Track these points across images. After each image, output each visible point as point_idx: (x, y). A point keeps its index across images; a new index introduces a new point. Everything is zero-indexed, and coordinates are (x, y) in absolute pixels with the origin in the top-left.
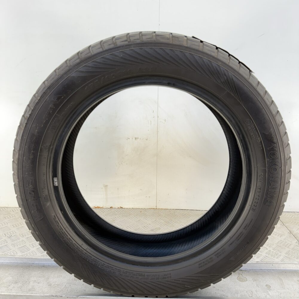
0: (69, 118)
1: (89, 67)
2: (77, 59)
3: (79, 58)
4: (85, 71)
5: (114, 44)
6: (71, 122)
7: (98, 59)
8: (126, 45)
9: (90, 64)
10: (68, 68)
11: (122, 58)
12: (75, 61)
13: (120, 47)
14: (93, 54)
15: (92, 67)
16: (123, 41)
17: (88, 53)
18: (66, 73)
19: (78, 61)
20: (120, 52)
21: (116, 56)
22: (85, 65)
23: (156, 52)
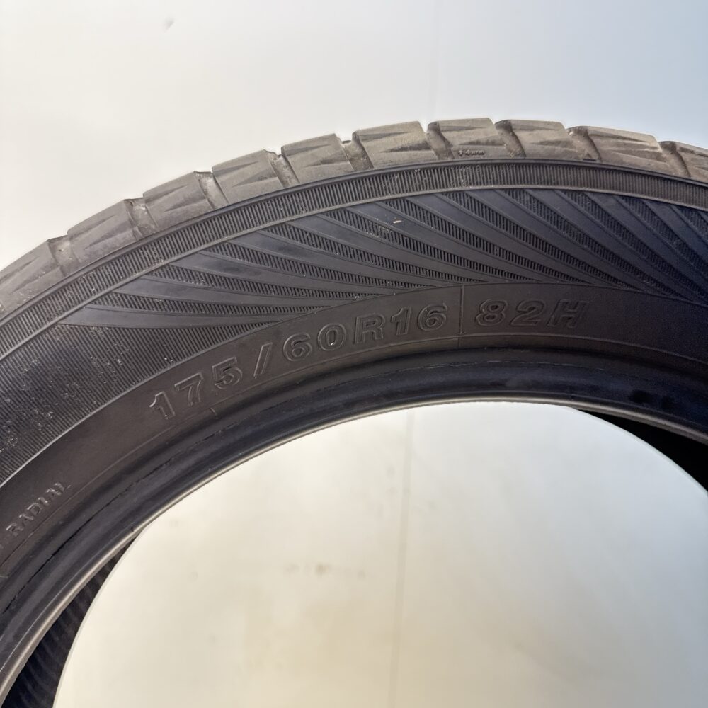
0: (30, 571)
1: (191, 275)
2: (121, 229)
3: (132, 222)
4: (158, 296)
5: (351, 160)
6: (37, 597)
7: (253, 237)
8: (427, 169)
9: (198, 259)
10: (54, 276)
11: (396, 236)
12: (110, 235)
13: (386, 175)
14: (220, 203)
15: (210, 278)
16: (403, 149)
17: (194, 200)
18: (38, 307)
19: (126, 237)
20: (386, 201)
21: (360, 221)
22: (163, 263)
23: (604, 214)
